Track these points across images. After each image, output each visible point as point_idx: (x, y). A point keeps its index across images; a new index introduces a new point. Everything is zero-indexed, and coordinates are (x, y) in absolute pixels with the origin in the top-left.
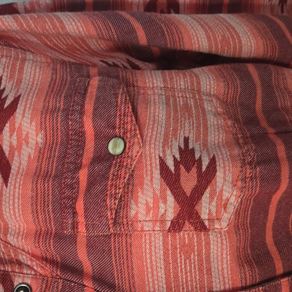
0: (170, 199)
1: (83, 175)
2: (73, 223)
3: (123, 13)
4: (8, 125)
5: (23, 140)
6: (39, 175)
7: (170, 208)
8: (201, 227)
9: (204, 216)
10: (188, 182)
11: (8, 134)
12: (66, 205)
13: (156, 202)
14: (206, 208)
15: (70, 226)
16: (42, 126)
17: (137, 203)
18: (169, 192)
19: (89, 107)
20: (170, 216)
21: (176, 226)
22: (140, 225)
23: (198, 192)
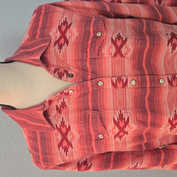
0: (114, 47)
1: (89, 42)
2: (86, 55)
3: (103, 2)
4: (68, 30)
5: (72, 34)
6: (77, 43)
7: (113, 50)
8: (122, 56)
9: (123, 53)
10: (119, 43)
11: (68, 33)
12: (84, 50)
13: (110, 49)
14: (124, 50)
15: (85, 56)
16: (78, 30)
17: (104, 49)
18: (113, 46)
19: (92, 24)
20: (113, 53)
21: (115, 55)
22: (105, 55)
23: (122, 46)
